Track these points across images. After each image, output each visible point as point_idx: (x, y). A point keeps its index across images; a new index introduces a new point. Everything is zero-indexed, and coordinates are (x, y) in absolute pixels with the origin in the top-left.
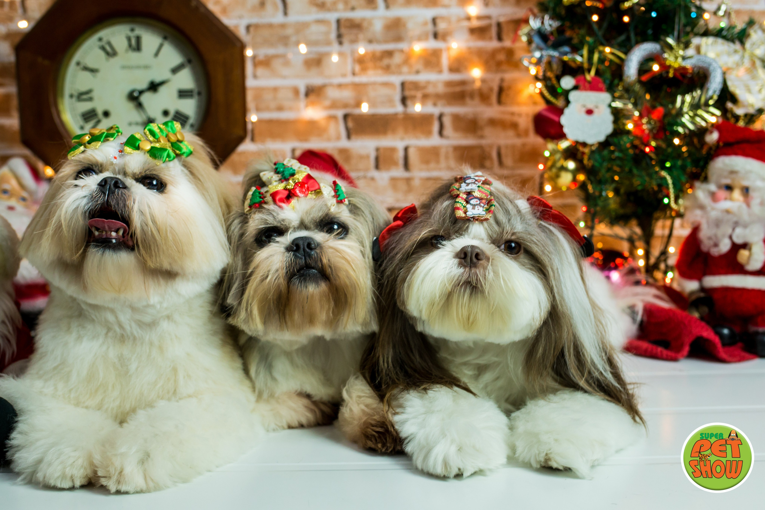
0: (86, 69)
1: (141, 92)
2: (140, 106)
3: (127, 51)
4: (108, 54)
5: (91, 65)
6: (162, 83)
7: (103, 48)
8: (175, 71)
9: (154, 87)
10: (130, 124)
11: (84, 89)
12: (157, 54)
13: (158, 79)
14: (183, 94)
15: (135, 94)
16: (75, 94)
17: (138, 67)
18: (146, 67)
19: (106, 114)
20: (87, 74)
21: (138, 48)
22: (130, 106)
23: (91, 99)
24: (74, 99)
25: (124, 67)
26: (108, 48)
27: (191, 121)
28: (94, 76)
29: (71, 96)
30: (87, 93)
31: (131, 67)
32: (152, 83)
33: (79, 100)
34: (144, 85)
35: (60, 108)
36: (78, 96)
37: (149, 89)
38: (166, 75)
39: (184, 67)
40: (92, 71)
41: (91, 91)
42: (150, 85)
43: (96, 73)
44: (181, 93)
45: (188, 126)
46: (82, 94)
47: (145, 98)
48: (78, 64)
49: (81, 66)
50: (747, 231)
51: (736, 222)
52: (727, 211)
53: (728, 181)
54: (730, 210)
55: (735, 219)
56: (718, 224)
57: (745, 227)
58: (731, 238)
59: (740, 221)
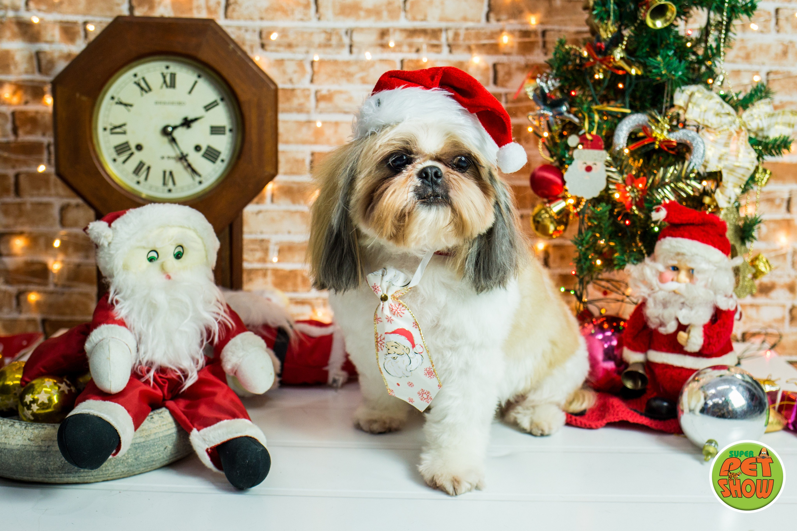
0: (120, 103)
1: (174, 128)
2: (173, 140)
3: (162, 87)
4: (142, 89)
5: (124, 101)
6: (196, 120)
7: (138, 84)
9: (187, 123)
10: (163, 158)
11: (118, 123)
12: (190, 92)
13: (191, 117)
14: (216, 130)
15: (170, 129)
17: (172, 103)
19: (139, 147)
20: (122, 107)
21: (172, 85)
22: (165, 140)
23: (124, 133)
24: (108, 131)
26: (143, 85)
27: (222, 157)
28: (129, 111)
29: (105, 129)
30: (120, 127)
31: (165, 103)
32: (186, 119)
33: (112, 133)
34: (178, 121)
35: (95, 141)
36: (112, 129)
37: (183, 125)
38: (200, 112)
39: (217, 104)
40: (126, 105)
41: (124, 125)
42: (184, 121)
43: (129, 108)
44: (213, 129)
45: (219, 162)
46: (115, 127)
47: (178, 134)
48: (113, 98)
49: (116, 100)
50: (693, 312)
51: (683, 303)
52: (674, 292)
53: (675, 263)
54: (677, 291)
55: (682, 300)
56: (665, 304)
57: (691, 308)
58: (677, 319)
59: (687, 302)
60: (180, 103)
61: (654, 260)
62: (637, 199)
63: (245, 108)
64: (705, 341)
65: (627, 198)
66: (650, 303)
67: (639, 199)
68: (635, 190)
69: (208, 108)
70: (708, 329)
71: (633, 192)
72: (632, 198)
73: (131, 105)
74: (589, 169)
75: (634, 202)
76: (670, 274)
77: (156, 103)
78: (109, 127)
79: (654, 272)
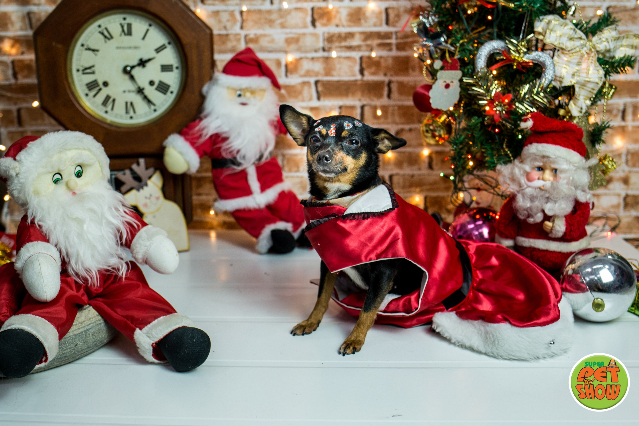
0: (89, 49)
1: (133, 67)
2: (132, 78)
3: (121, 35)
4: (105, 37)
5: (93, 47)
6: (149, 60)
7: (102, 33)
9: (142, 63)
10: (124, 92)
11: (88, 65)
12: (144, 38)
13: (145, 58)
14: (166, 68)
15: (129, 69)
16: (81, 69)
17: (130, 48)
19: (106, 84)
21: (129, 33)
22: (126, 77)
23: (93, 73)
24: (80, 72)
26: (106, 34)
27: (171, 89)
28: (96, 55)
29: (78, 70)
30: (90, 68)
31: (124, 48)
32: (141, 60)
33: (84, 74)
34: (135, 62)
35: (70, 80)
36: (83, 70)
37: (139, 65)
38: (152, 54)
39: (166, 47)
40: (93, 50)
41: (93, 66)
42: (140, 62)
43: (96, 52)
44: (163, 67)
45: (169, 93)
46: (86, 69)
47: (135, 72)
48: (83, 45)
49: (85, 47)
50: (557, 205)
51: (548, 198)
52: (540, 188)
53: (540, 164)
54: (542, 188)
55: (547, 195)
56: (532, 199)
57: (556, 202)
58: (543, 211)
59: (551, 197)
60: (136, 48)
61: (522, 162)
62: (504, 112)
63: (187, 50)
64: (566, 229)
65: (496, 111)
66: (519, 198)
67: (506, 112)
68: (502, 105)
69: (158, 50)
70: (569, 218)
72: (500, 111)
73: (97, 51)
75: (502, 115)
76: (536, 174)
77: (117, 48)
79: (522, 172)
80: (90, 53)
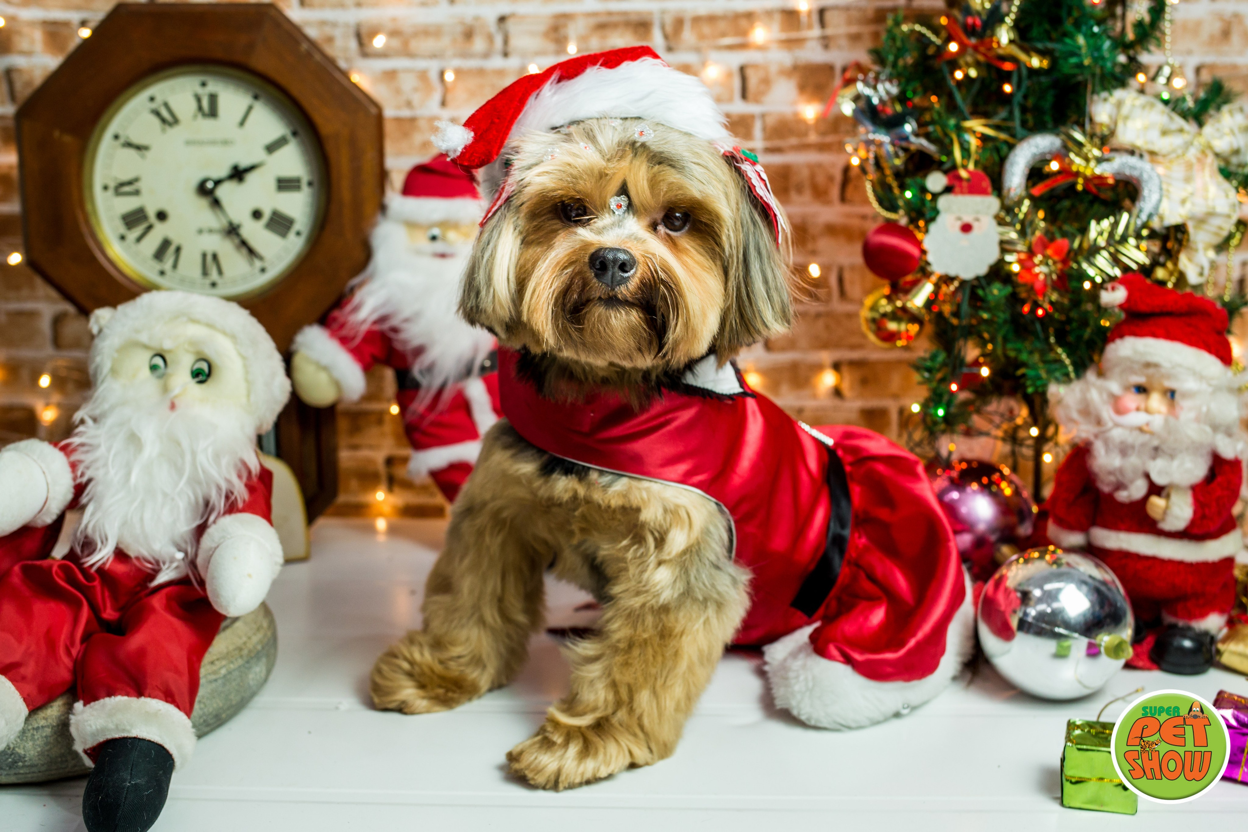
0: (129, 145)
1: (218, 183)
2: (216, 203)
3: (195, 117)
4: (164, 122)
5: (136, 140)
6: (253, 167)
7: (157, 113)
8: (271, 148)
9: (238, 174)
10: (200, 232)
11: (125, 177)
12: (242, 123)
13: (244, 163)
14: (286, 184)
15: (210, 185)
17: (213, 143)
18: (226, 143)
19: (162, 216)
21: (213, 113)
22: (203, 203)
23: (137, 193)
25: (189, 143)
26: (165, 113)
27: (298, 226)
28: (143, 157)
29: (106, 188)
30: (130, 183)
31: (200, 143)
32: (235, 167)
33: (117, 195)
34: (223, 171)
35: (89, 208)
36: (117, 188)
37: (231, 177)
38: (259, 155)
39: (286, 143)
40: (139, 148)
41: (136, 180)
42: (233, 171)
43: (144, 152)
44: (282, 183)
45: (292, 235)
46: (122, 184)
47: (224, 192)
48: (116, 137)
49: (122, 140)
50: (1175, 463)
51: (1156, 449)
52: (1140, 429)
53: (1140, 380)
54: (1145, 428)
55: (1155, 443)
56: (1125, 451)
57: (1172, 457)
58: (1147, 476)
59: (1163, 447)
61: (1102, 375)
62: (1054, 277)
63: (330, 148)
64: (1195, 512)
65: (1037, 275)
66: (1099, 449)
67: (1059, 277)
68: (1050, 262)
70: (1200, 491)
71: (1047, 264)
72: (1046, 275)
73: (146, 148)
74: (966, 228)
75: (1049, 282)
76: (1132, 400)
78: (112, 185)
79: (1104, 397)
80: (132, 152)
